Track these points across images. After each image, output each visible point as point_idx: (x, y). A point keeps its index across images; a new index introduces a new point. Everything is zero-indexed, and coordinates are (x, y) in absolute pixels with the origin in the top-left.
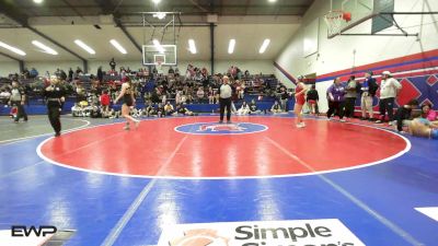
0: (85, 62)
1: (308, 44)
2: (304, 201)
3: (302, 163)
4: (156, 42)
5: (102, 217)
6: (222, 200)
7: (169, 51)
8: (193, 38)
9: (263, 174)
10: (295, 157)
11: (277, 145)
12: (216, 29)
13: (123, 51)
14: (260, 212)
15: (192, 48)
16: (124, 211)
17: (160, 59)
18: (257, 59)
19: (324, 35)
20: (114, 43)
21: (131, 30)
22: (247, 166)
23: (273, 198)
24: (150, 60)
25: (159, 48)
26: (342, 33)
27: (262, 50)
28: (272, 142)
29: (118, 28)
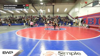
0: (26, 14)
1: (76, 9)
2: (74, 46)
3: (74, 37)
4: (41, 10)
5: (29, 48)
6: (55, 45)
7: (44, 12)
8: (49, 9)
9: (65, 40)
10: (72, 36)
11: (68, 33)
12: (54, 7)
13: (34, 12)
14: (64, 49)
15: (49, 11)
17: (42, 13)
18: (64, 13)
19: (80, 7)
20: (32, 10)
21: (35, 7)
22: (61, 38)
23: (67, 45)
24: (39, 14)
25: (41, 11)
26: (85, 7)
27: (65, 11)
29: (33, 7)
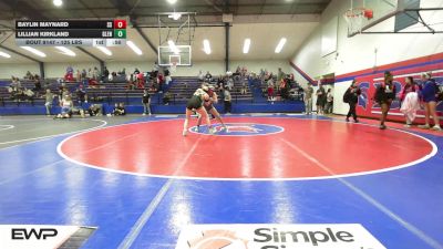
0: (103, 63)
1: (327, 43)
3: (320, 165)
4: (171, 43)
5: (123, 215)
7: (184, 52)
8: (208, 38)
11: (294, 147)
12: (232, 30)
13: (138, 52)
14: (278, 215)
15: (207, 48)
16: (143, 209)
17: (175, 60)
18: (272, 59)
19: (344, 34)
20: (131, 44)
21: (146, 31)
23: (291, 201)
24: (165, 61)
25: (173, 48)
26: (363, 31)
27: (278, 50)
28: (289, 143)
29: (135, 30)
